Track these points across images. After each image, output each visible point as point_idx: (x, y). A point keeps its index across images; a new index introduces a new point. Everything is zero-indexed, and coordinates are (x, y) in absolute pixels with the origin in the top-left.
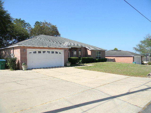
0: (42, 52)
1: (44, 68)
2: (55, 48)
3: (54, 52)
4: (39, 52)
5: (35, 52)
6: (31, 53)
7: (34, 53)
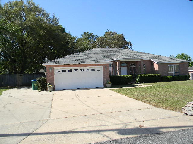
0: (73, 70)
1: (74, 89)
2: (90, 65)
3: (89, 70)
4: (69, 70)
6: (59, 72)
7: (63, 72)
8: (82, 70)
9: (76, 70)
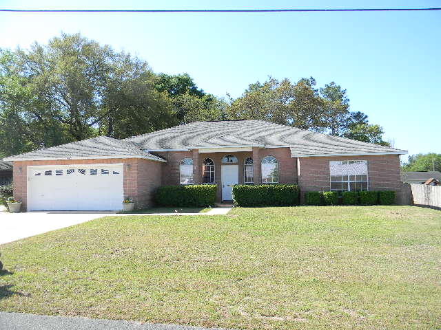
0: (65, 172)
4: (57, 172)
5: (48, 173)
6: (39, 174)
7: (46, 174)
8: (83, 172)
9: (69, 172)
